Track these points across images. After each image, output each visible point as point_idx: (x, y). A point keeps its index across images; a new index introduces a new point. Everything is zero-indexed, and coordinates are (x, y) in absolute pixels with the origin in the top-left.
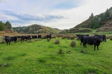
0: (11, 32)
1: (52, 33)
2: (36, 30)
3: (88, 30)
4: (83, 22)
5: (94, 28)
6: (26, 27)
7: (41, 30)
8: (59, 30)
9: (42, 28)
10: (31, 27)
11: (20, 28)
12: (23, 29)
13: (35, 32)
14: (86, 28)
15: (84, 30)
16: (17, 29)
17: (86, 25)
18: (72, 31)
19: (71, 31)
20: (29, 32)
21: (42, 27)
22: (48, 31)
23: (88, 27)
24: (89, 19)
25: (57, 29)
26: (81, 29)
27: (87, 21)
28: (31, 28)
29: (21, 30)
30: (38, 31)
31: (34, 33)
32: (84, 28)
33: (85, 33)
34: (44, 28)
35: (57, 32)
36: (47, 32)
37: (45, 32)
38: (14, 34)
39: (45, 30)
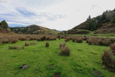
0: (7, 32)
1: (51, 34)
2: (34, 30)
3: (86, 32)
4: (81, 24)
5: (91, 29)
6: (24, 27)
7: (40, 31)
8: (57, 31)
9: (40, 29)
10: (30, 27)
11: (19, 28)
12: (22, 29)
13: (33, 32)
14: (84, 30)
15: (82, 31)
16: (15, 29)
17: (83, 26)
18: (71, 32)
19: (69, 32)
20: (27, 33)
21: (41, 28)
22: (46, 32)
23: (86, 29)
24: (87, 21)
25: (55, 30)
26: (79, 30)
27: (84, 23)
28: (30, 29)
29: (19, 30)
30: (36, 32)
31: (32, 34)
32: (82, 30)
33: (83, 34)
34: (42, 28)
35: (55, 33)
36: (45, 33)
37: (44, 33)
38: (10, 34)
39: (44, 31)
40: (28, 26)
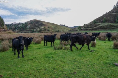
0: (5, 31)
1: (58, 31)
2: (36, 27)
3: (113, 26)
4: (104, 15)
6: (22, 24)
7: (43, 27)
8: (66, 26)
9: (44, 25)
10: (29, 24)
11: (15, 25)
12: (19, 26)
13: (35, 30)
14: (109, 24)
15: (108, 26)
16: (11, 26)
17: (109, 18)
18: (89, 28)
19: (86, 28)
20: (26, 31)
21: (44, 23)
22: (52, 28)
24: (114, 9)
25: (64, 26)
26: (102, 25)
27: (110, 12)
28: (29, 25)
29: (16, 28)
30: (39, 29)
31: (33, 32)
32: (107, 24)
33: (108, 30)
34: (46, 24)
35: (65, 30)
36: (50, 29)
37: (49, 31)
38: (8, 33)
39: (49, 28)
40: (27, 22)
